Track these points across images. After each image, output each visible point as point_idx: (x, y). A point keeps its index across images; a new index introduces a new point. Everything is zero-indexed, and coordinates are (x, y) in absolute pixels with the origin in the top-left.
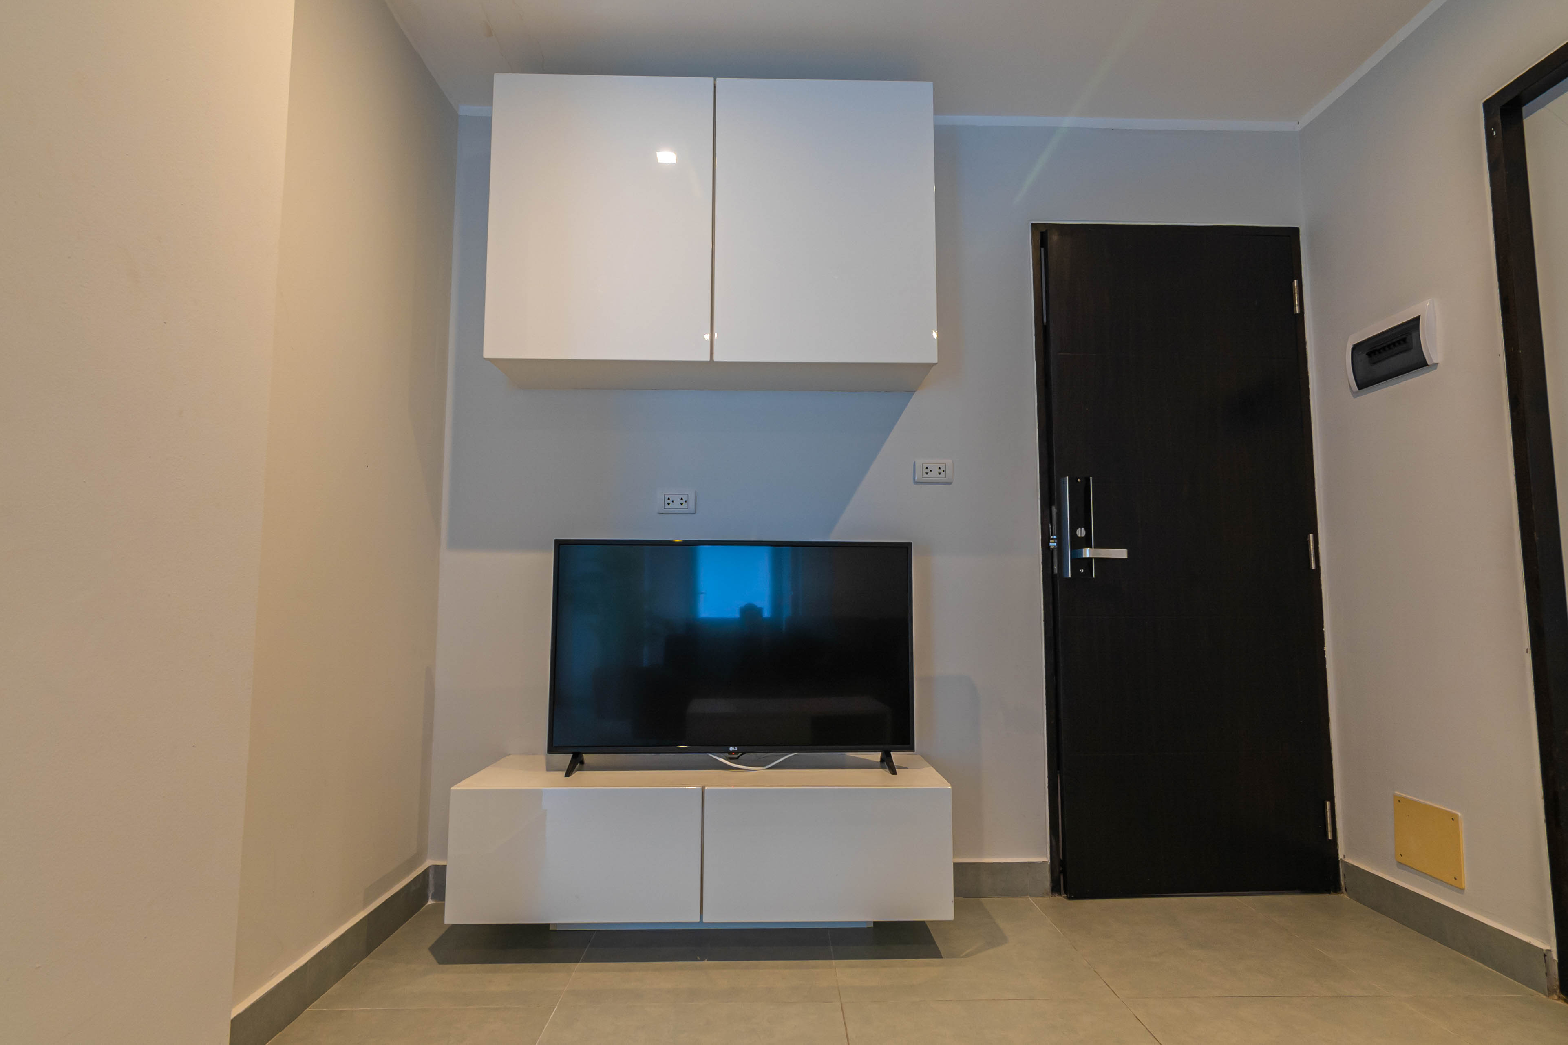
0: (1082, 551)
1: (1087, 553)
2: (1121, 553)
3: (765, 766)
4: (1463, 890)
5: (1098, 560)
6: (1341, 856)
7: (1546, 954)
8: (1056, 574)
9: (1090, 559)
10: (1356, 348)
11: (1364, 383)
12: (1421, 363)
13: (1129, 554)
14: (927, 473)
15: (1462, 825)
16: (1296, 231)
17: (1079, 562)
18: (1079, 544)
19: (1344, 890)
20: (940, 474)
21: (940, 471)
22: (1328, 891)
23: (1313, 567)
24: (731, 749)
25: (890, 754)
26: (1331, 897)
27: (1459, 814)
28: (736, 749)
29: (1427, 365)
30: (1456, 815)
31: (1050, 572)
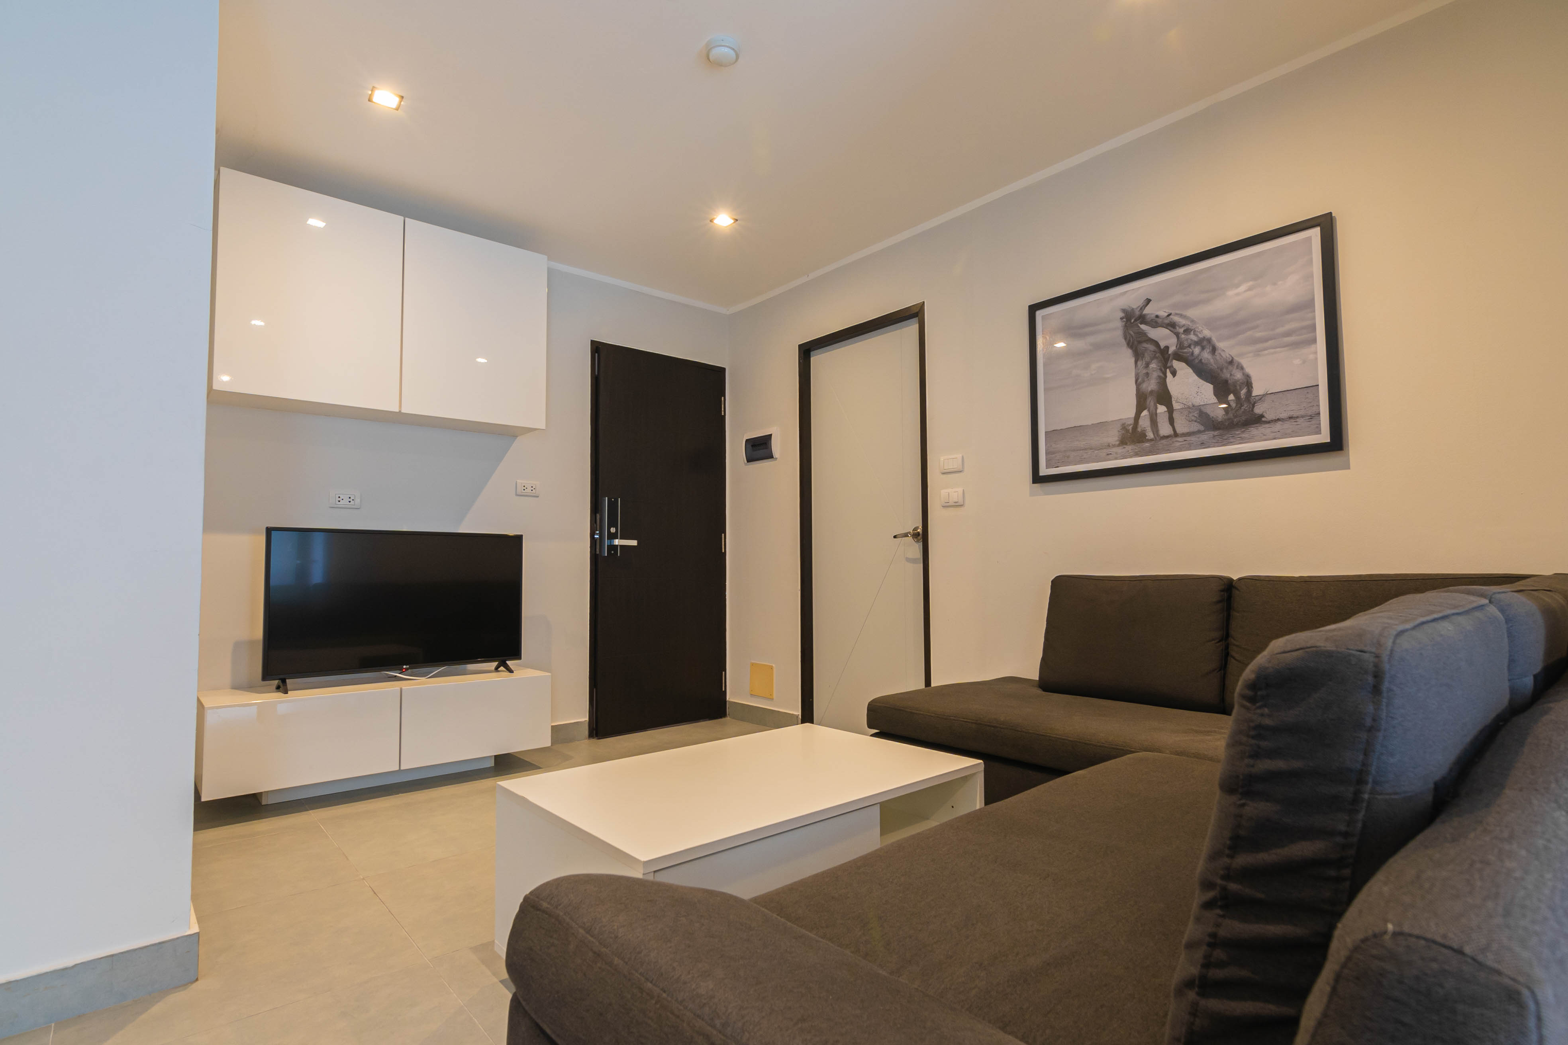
0: (614, 541)
1: (617, 542)
2: (634, 543)
3: (427, 676)
4: (773, 699)
5: (621, 546)
6: (727, 699)
7: (797, 717)
8: (598, 554)
9: (617, 545)
10: (747, 441)
11: (750, 459)
12: (770, 456)
13: (638, 543)
14: (524, 490)
15: (774, 670)
16: (724, 369)
17: (613, 548)
18: (612, 536)
19: (728, 716)
20: (532, 490)
21: (532, 489)
22: (721, 717)
23: (723, 551)
24: (405, 667)
25: (507, 664)
26: (723, 719)
27: (774, 665)
28: (408, 667)
29: (773, 457)
30: (772, 666)
31: (594, 552)
